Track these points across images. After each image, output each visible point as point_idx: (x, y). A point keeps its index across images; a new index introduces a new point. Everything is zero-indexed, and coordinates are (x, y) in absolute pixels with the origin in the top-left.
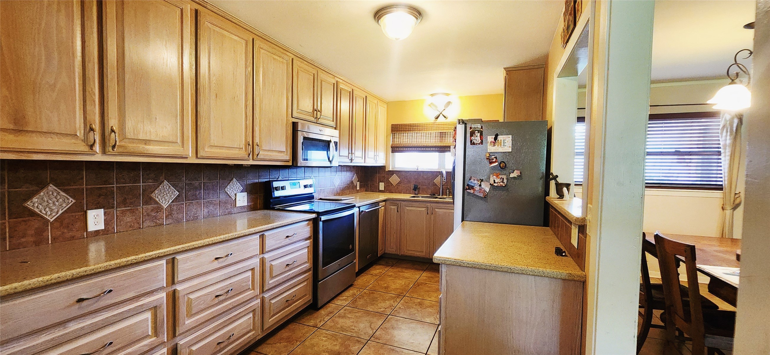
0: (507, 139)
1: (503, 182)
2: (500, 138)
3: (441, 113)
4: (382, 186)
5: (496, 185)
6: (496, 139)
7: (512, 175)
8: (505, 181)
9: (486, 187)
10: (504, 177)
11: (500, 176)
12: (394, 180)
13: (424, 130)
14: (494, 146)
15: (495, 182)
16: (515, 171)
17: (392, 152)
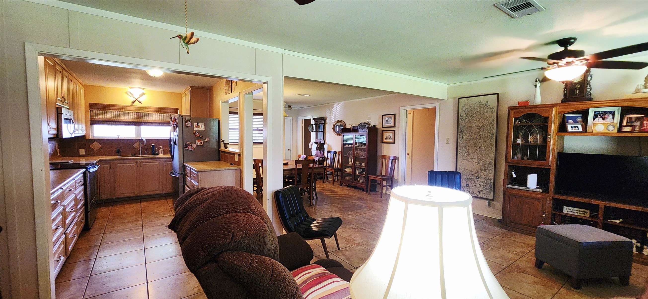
0: (203, 125)
1: (201, 143)
2: (199, 124)
3: (137, 100)
4: (82, 151)
5: (199, 145)
6: (197, 125)
7: (205, 141)
8: (203, 143)
9: (194, 146)
10: (202, 141)
11: (200, 141)
12: (96, 146)
13: (123, 110)
14: (197, 128)
15: (198, 144)
16: (207, 139)
17: (91, 125)
